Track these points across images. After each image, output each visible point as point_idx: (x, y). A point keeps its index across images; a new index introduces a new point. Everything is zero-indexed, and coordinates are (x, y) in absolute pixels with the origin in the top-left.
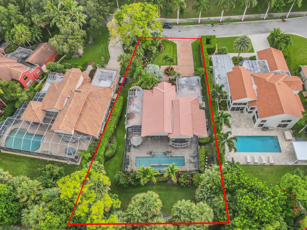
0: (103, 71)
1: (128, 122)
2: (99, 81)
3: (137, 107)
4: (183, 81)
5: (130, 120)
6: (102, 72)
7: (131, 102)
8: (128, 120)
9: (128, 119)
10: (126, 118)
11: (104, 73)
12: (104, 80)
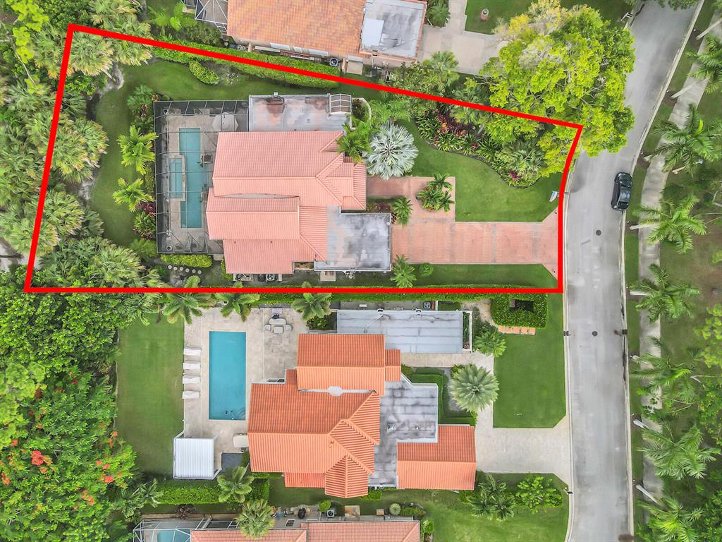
0: (414, 20)
1: (261, 102)
2: (382, 14)
3: (300, 118)
4: (375, 230)
5: (265, 105)
6: (412, 18)
7: (315, 103)
8: (265, 102)
9: (268, 100)
10: (270, 96)
11: (410, 24)
12: (384, 28)
